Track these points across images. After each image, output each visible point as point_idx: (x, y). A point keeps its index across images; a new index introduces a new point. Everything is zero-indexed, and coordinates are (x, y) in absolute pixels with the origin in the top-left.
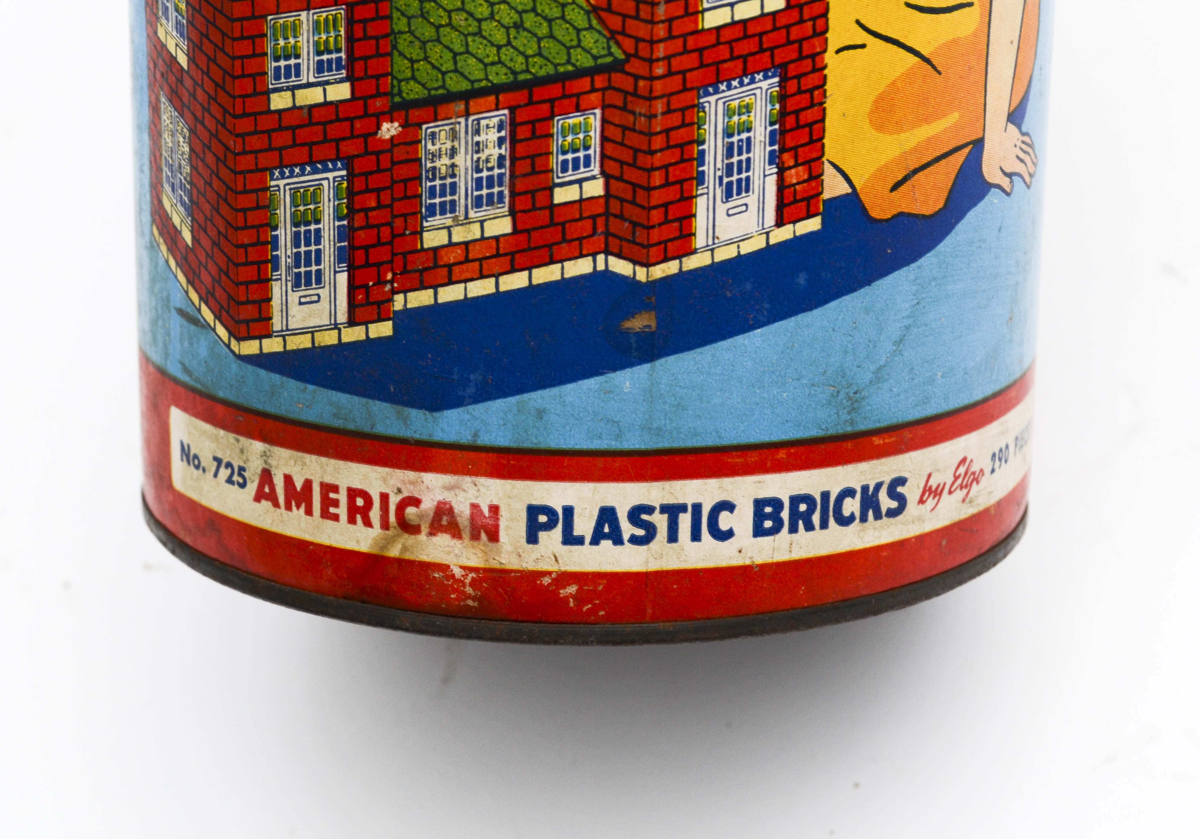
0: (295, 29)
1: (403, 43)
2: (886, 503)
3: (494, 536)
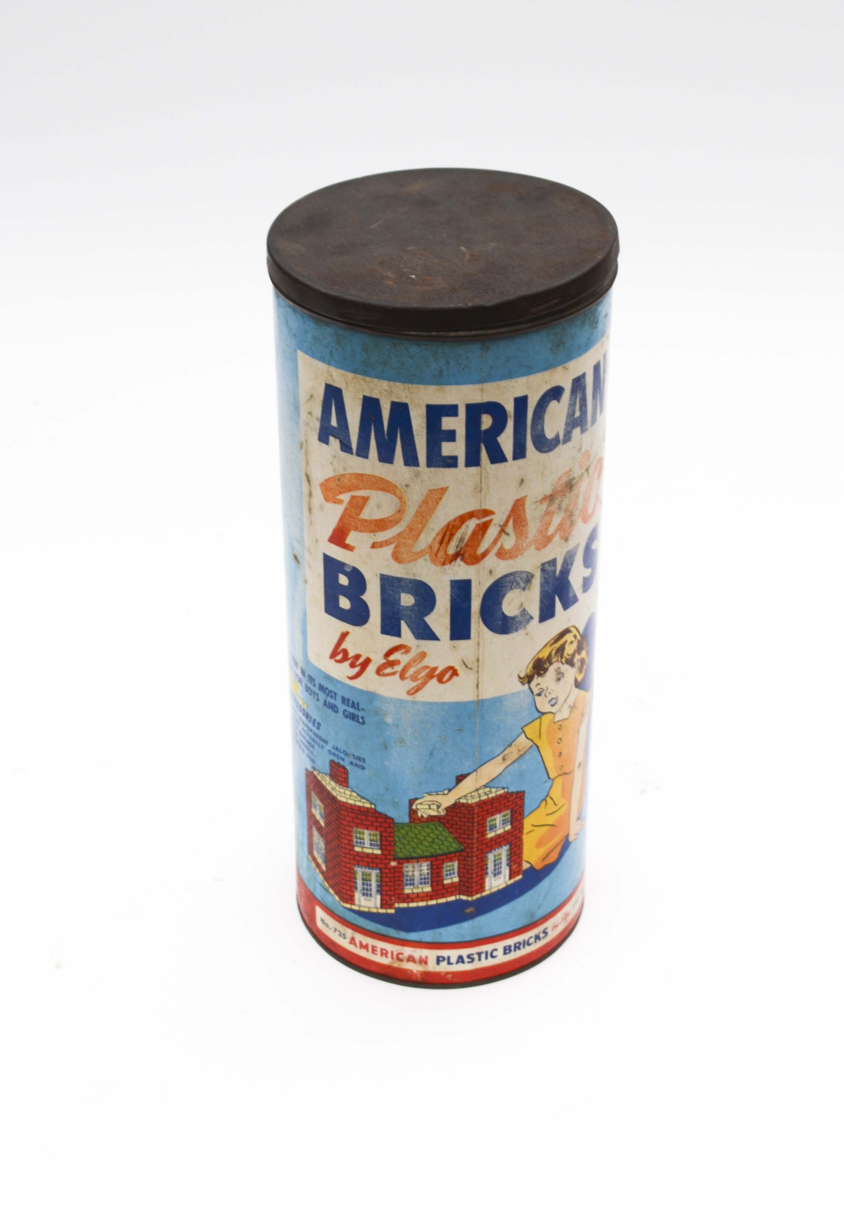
0: (363, 834)
1: (398, 844)
2: (542, 935)
3: (426, 963)
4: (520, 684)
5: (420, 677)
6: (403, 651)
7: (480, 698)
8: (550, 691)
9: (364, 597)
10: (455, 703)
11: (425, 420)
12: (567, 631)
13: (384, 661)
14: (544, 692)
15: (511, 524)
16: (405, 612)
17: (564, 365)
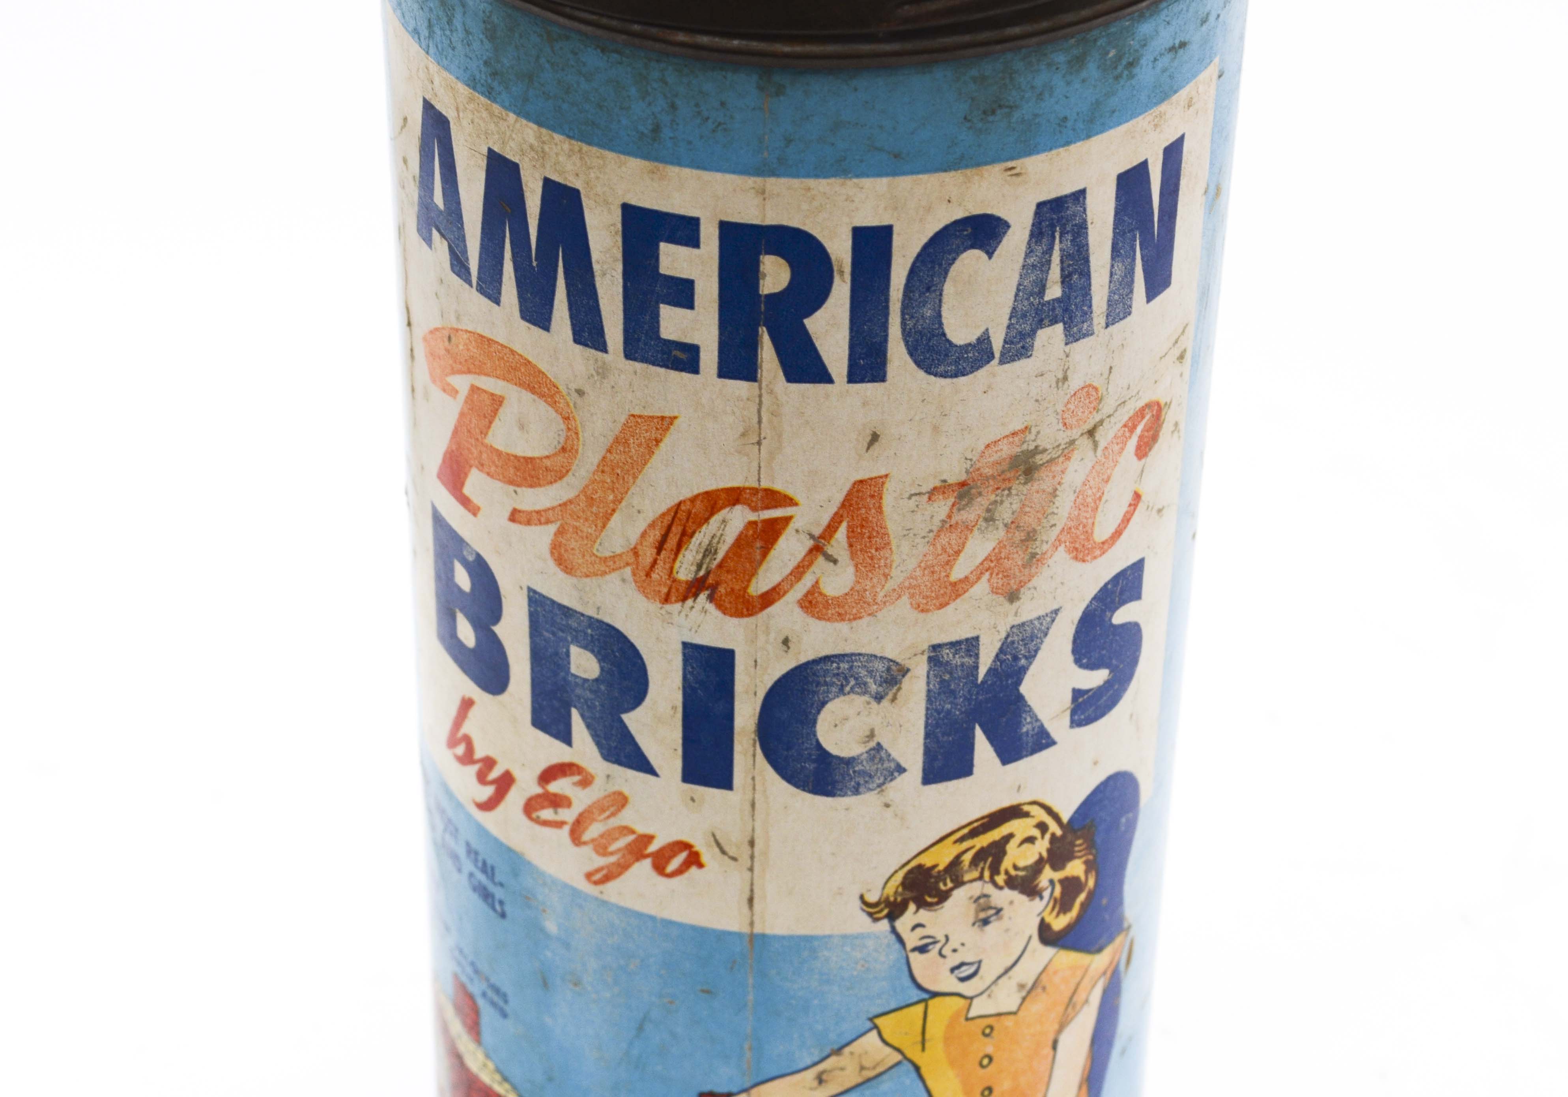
4: (867, 920)
5: (613, 848)
6: (577, 778)
7: (758, 929)
8: (953, 943)
9: (498, 629)
10: (694, 928)
11: (619, 239)
12: (1014, 812)
13: (539, 790)
14: (938, 946)
15: (841, 533)
16: (578, 691)
17: (1010, 164)
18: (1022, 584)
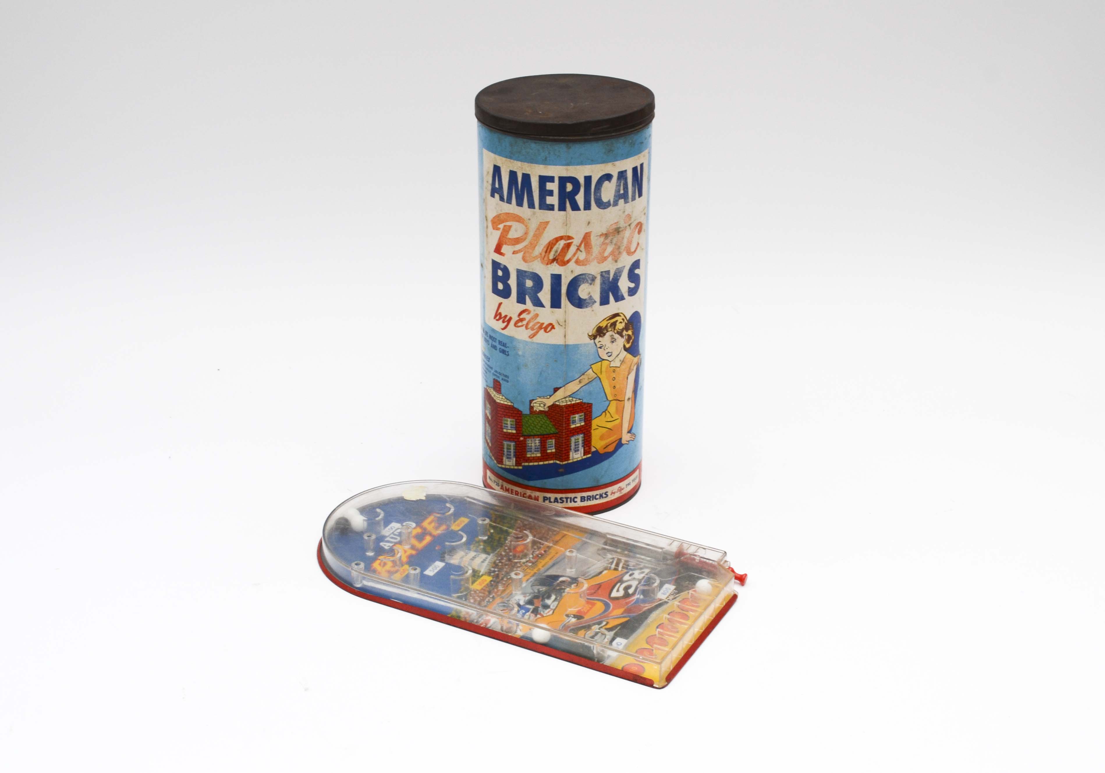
0: (507, 421)
1: (524, 427)
2: (604, 496)
3: (538, 500)
4: (589, 339)
5: (535, 328)
6: (527, 313)
7: (566, 344)
8: (606, 347)
9: (509, 282)
10: (553, 345)
11: (538, 183)
12: (617, 315)
13: (518, 319)
14: (604, 347)
15: (583, 245)
16: (528, 291)
17: (613, 163)
18: (618, 259)
